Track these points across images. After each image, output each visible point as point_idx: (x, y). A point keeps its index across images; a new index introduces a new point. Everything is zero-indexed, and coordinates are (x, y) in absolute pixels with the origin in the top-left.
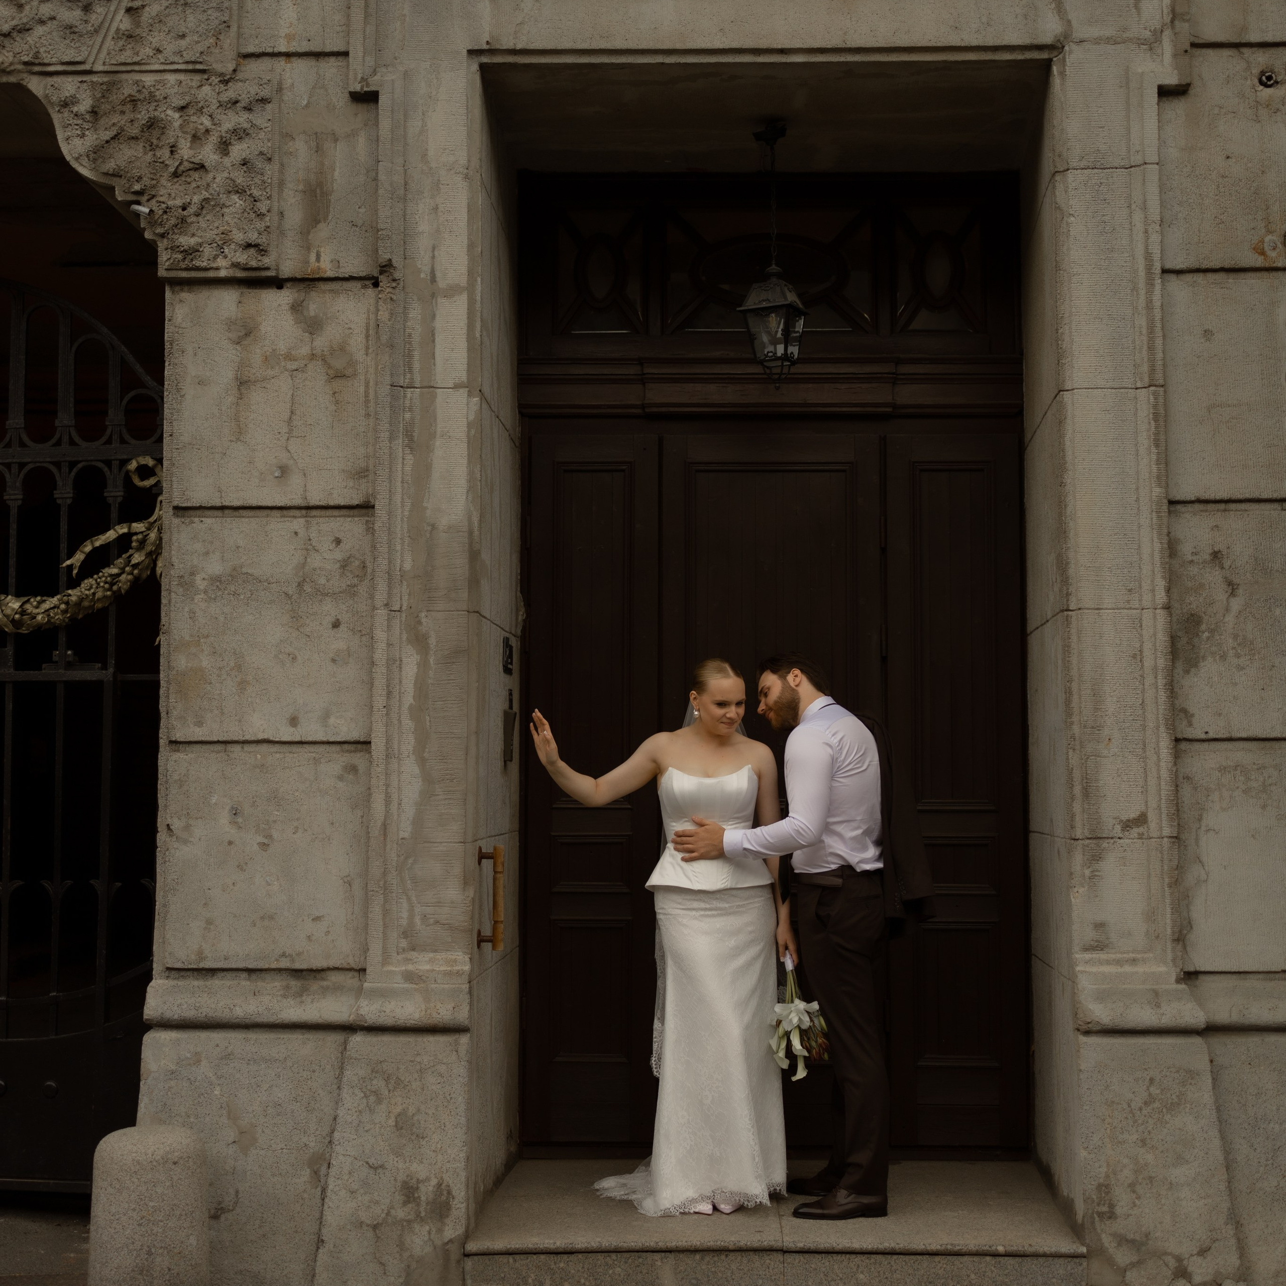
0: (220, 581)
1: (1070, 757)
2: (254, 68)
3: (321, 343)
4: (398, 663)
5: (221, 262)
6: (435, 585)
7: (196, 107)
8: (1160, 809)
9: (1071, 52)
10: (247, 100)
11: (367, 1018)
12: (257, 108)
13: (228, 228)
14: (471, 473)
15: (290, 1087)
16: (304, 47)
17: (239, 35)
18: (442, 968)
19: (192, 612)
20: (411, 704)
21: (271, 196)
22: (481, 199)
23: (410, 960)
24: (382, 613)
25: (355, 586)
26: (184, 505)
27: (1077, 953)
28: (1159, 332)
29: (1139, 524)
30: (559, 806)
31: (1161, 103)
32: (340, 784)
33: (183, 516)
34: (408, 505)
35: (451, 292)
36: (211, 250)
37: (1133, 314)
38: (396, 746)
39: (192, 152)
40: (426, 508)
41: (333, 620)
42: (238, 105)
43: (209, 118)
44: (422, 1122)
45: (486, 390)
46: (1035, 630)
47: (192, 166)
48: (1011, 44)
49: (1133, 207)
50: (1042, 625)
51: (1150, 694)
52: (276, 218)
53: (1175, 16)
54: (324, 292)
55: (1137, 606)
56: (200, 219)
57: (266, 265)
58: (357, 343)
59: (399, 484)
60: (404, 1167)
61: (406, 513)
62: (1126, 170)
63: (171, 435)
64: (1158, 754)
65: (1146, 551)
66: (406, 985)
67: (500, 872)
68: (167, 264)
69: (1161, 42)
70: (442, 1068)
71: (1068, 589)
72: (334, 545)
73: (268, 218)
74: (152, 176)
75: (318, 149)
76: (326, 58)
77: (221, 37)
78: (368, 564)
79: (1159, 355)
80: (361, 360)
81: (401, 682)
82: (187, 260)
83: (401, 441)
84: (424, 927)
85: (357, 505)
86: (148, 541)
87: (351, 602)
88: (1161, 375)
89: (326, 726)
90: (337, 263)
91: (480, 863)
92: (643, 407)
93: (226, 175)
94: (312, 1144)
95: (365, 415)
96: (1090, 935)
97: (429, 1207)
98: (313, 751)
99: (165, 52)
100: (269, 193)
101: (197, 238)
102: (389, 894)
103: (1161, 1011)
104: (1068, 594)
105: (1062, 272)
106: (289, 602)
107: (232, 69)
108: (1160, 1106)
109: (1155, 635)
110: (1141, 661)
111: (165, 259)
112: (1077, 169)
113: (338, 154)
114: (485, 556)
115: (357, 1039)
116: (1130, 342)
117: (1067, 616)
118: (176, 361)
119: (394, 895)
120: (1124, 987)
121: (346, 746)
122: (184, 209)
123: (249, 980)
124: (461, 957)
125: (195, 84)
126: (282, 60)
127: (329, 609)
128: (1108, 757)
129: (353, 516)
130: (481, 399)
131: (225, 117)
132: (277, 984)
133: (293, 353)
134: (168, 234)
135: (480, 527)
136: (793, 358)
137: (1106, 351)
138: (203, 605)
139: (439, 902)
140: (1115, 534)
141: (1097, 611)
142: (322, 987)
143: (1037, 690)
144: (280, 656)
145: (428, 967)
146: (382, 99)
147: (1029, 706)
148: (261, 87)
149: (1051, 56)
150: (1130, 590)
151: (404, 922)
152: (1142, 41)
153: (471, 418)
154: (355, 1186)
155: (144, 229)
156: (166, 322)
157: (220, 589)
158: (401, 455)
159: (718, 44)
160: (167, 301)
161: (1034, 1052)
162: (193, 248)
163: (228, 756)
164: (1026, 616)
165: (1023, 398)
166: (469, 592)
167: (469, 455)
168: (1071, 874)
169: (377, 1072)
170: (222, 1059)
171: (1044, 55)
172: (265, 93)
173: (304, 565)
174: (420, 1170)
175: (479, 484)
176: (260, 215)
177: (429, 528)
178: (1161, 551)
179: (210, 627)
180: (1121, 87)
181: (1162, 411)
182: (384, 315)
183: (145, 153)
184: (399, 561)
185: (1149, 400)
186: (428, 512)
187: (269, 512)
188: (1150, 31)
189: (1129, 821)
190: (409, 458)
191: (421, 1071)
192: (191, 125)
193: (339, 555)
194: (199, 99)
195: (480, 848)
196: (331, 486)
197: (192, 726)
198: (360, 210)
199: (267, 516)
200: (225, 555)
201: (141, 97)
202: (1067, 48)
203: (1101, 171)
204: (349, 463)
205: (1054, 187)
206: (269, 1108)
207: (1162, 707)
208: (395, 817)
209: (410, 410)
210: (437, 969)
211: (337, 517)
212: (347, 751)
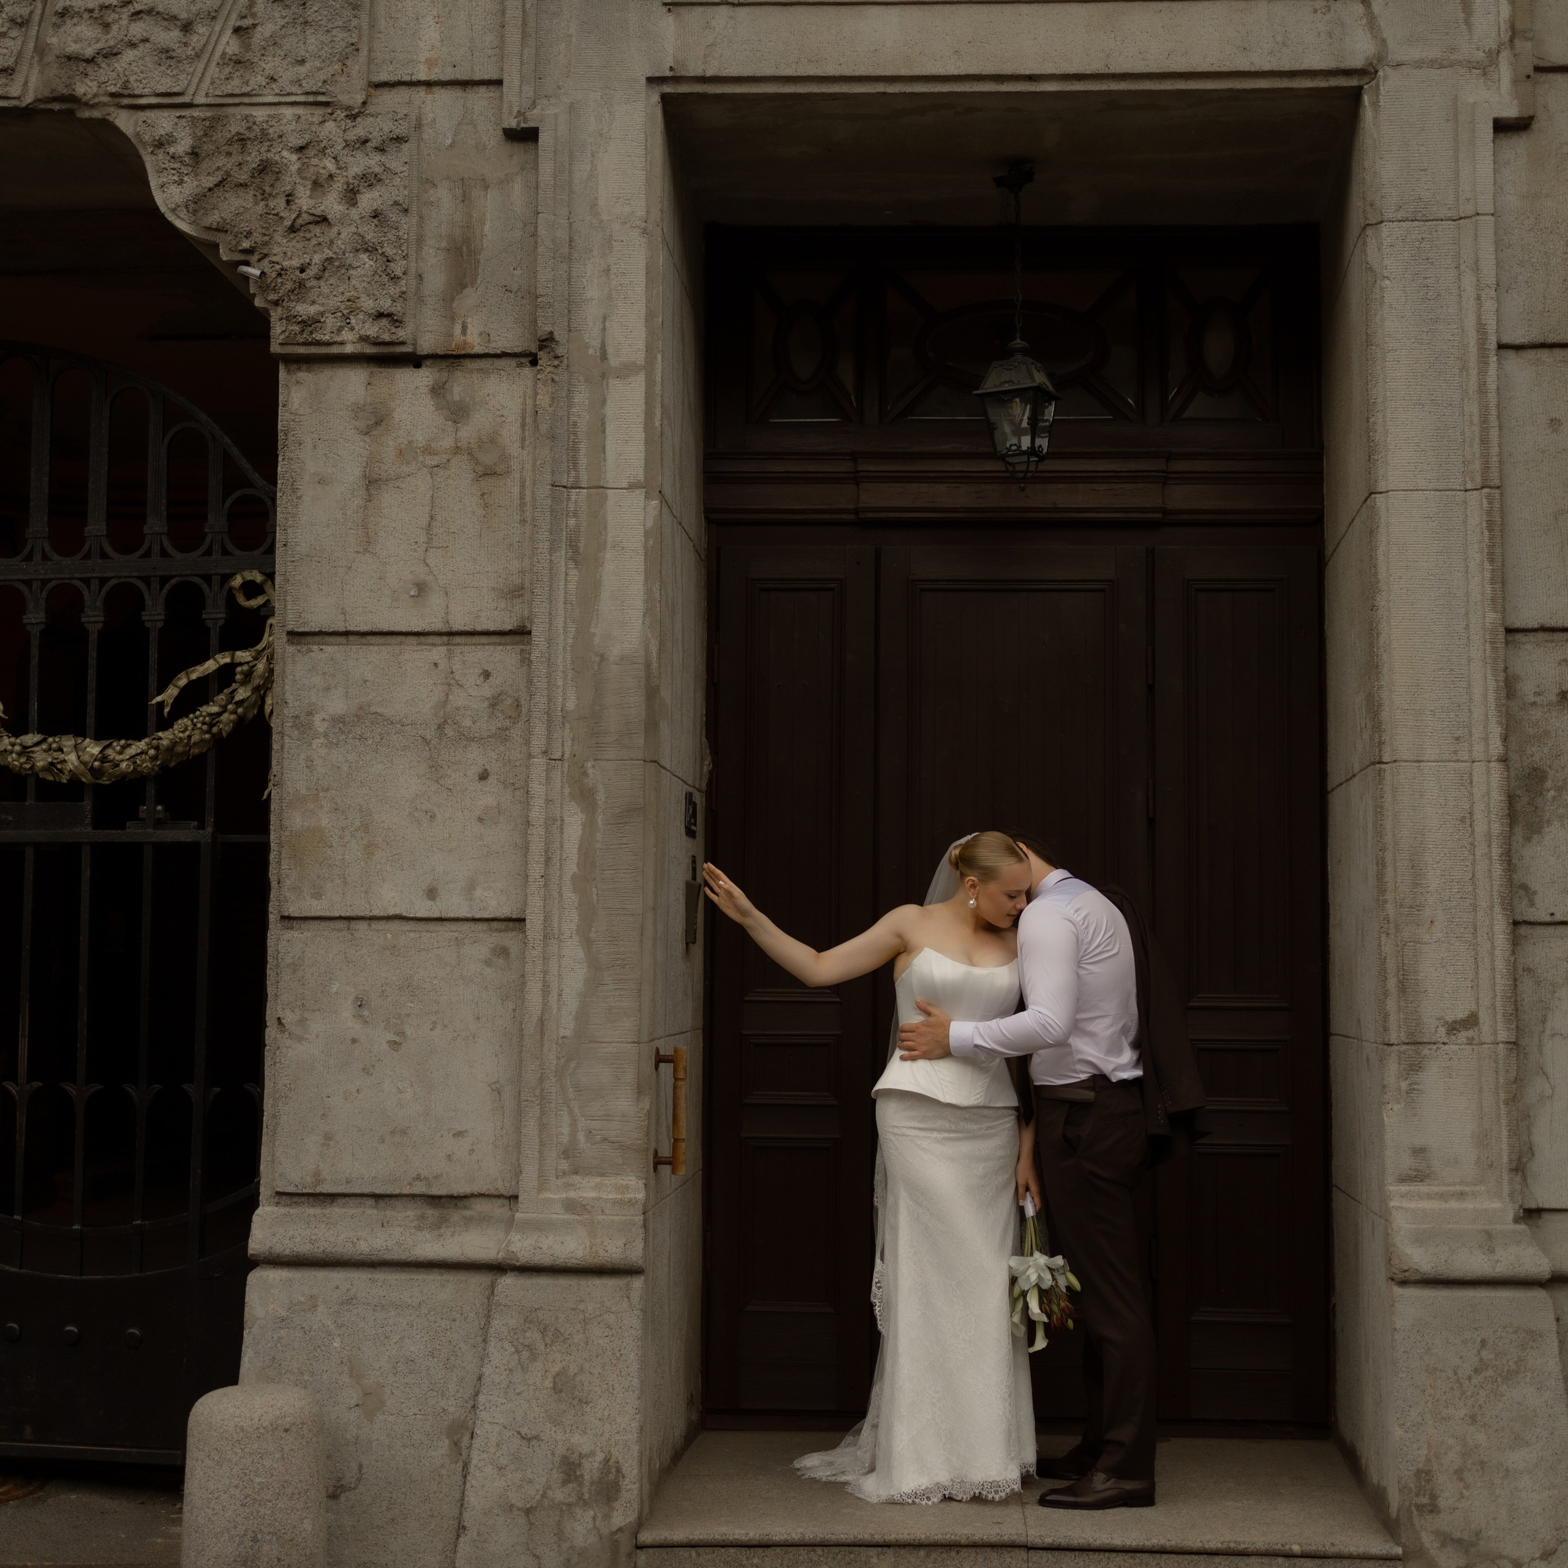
0: (344, 723)
1: (1383, 943)
2: (389, 100)
3: (467, 433)
4: (559, 823)
5: (347, 335)
6: (604, 728)
7: (317, 148)
8: (1495, 1008)
9: (1385, 78)
10: (380, 139)
11: (519, 1255)
12: (391, 148)
13: (355, 294)
14: (648, 592)
15: (425, 1339)
16: (448, 75)
17: (370, 60)
18: (611, 1196)
19: (309, 760)
20: (575, 874)
21: (407, 255)
22: (662, 259)
23: (572, 1185)
24: (539, 762)
25: (507, 729)
26: (300, 630)
27: (1391, 1184)
28: (1493, 421)
29: (1469, 657)
30: (752, 999)
31: (1497, 141)
32: (488, 971)
33: (299, 644)
34: (572, 629)
35: (626, 371)
36: (334, 320)
37: (1462, 399)
38: (556, 925)
39: (312, 202)
40: (594, 635)
41: (481, 770)
42: (368, 144)
43: (334, 161)
44: (586, 1384)
45: (667, 491)
46: (1338, 786)
47: (312, 218)
48: (1312, 68)
49: (1463, 267)
50: (1347, 780)
51: (1482, 867)
52: (413, 282)
53: (1515, 33)
54: (471, 371)
55: (1466, 758)
56: (322, 283)
57: (401, 339)
58: (510, 434)
59: (561, 605)
60: (564, 1438)
61: (570, 641)
62: (1454, 223)
63: (285, 545)
64: (1491, 940)
65: (1477, 690)
66: (566, 1217)
67: (681, 1079)
68: (282, 337)
69: (1497, 65)
70: (611, 1318)
71: (1381, 737)
72: (482, 679)
73: (404, 281)
74: (264, 231)
75: (465, 198)
76: (475, 88)
77: (349, 62)
78: (523, 702)
79: (1495, 450)
80: (516, 455)
81: (562, 846)
82: (305, 333)
83: (563, 552)
84: (589, 1145)
85: (510, 630)
86: (255, 674)
87: (502, 749)
88: (1496, 474)
89: (471, 900)
90: (487, 336)
91: (657, 1068)
92: (856, 511)
93: (354, 229)
94: (452, 1409)
95: (521, 521)
96: (1407, 1162)
97: (593, 1488)
98: (455, 929)
99: (280, 80)
100: (405, 252)
101: (317, 306)
102: (547, 1105)
103: (1496, 1258)
104: (1381, 743)
105: (1374, 348)
106: (427, 748)
107: (361, 101)
108: (1493, 1374)
109: (1488, 793)
110: (1471, 825)
111: (279, 331)
112: (1393, 222)
113: (489, 203)
114: (665, 694)
115: (507, 1282)
116: (1458, 433)
117: (1380, 770)
118: (292, 455)
119: (553, 1105)
120: (1449, 1226)
121: (495, 925)
122: (302, 271)
123: (376, 1207)
124: (634, 1183)
125: (316, 119)
126: (422, 91)
127: (476, 757)
128: (1430, 943)
129: (505, 644)
130: (661, 502)
131: (352, 159)
132: (410, 1213)
133: (433, 445)
134: (283, 301)
135: (659, 659)
136: (1041, 452)
137: (1428, 444)
138: (323, 752)
139: (607, 1116)
140: (1439, 670)
141: (1416, 764)
142: (465, 1217)
143: (1340, 861)
144: (416, 814)
145: (593, 1194)
146: (543, 137)
147: (1330, 881)
148: (396, 123)
149: (1362, 83)
150: (1457, 739)
151: (565, 1139)
152: (1474, 64)
153: (650, 524)
154: (503, 1461)
155: (254, 295)
156: (280, 408)
157: (343, 732)
158: (564, 570)
159: (952, 70)
160: (281, 383)
161: (1334, 1305)
162: (313, 318)
163: (352, 935)
164: (1326, 769)
165: (1323, 502)
166: (646, 737)
167: (646, 570)
168: (1384, 1087)
169: (531, 1322)
170: (342, 1304)
171: (1353, 82)
172: (401, 130)
173: (445, 703)
174: (583, 1442)
175: (658, 605)
176: (395, 279)
177: (597, 659)
178: (1497, 690)
179: (331, 778)
180: (1448, 120)
181: (1498, 519)
182: (543, 400)
183: (256, 203)
184: (560, 700)
185: (1481, 505)
186: (596, 640)
187: (402, 638)
188: (1484, 51)
189: (1455, 1022)
190: (574, 572)
191: (584, 1321)
192: (312, 169)
193: (487, 691)
194: (321, 138)
195: (658, 1050)
196: (479, 608)
197: (308, 898)
198: (515, 272)
199: (401, 644)
200: (350, 690)
201: (252, 136)
202: (1381, 73)
203: (1422, 223)
204: (500, 580)
205: (1365, 244)
206: (399, 1364)
207: (1497, 884)
208: (555, 1011)
209: (575, 515)
210: (605, 1197)
211: (485, 644)
212: (497, 930)
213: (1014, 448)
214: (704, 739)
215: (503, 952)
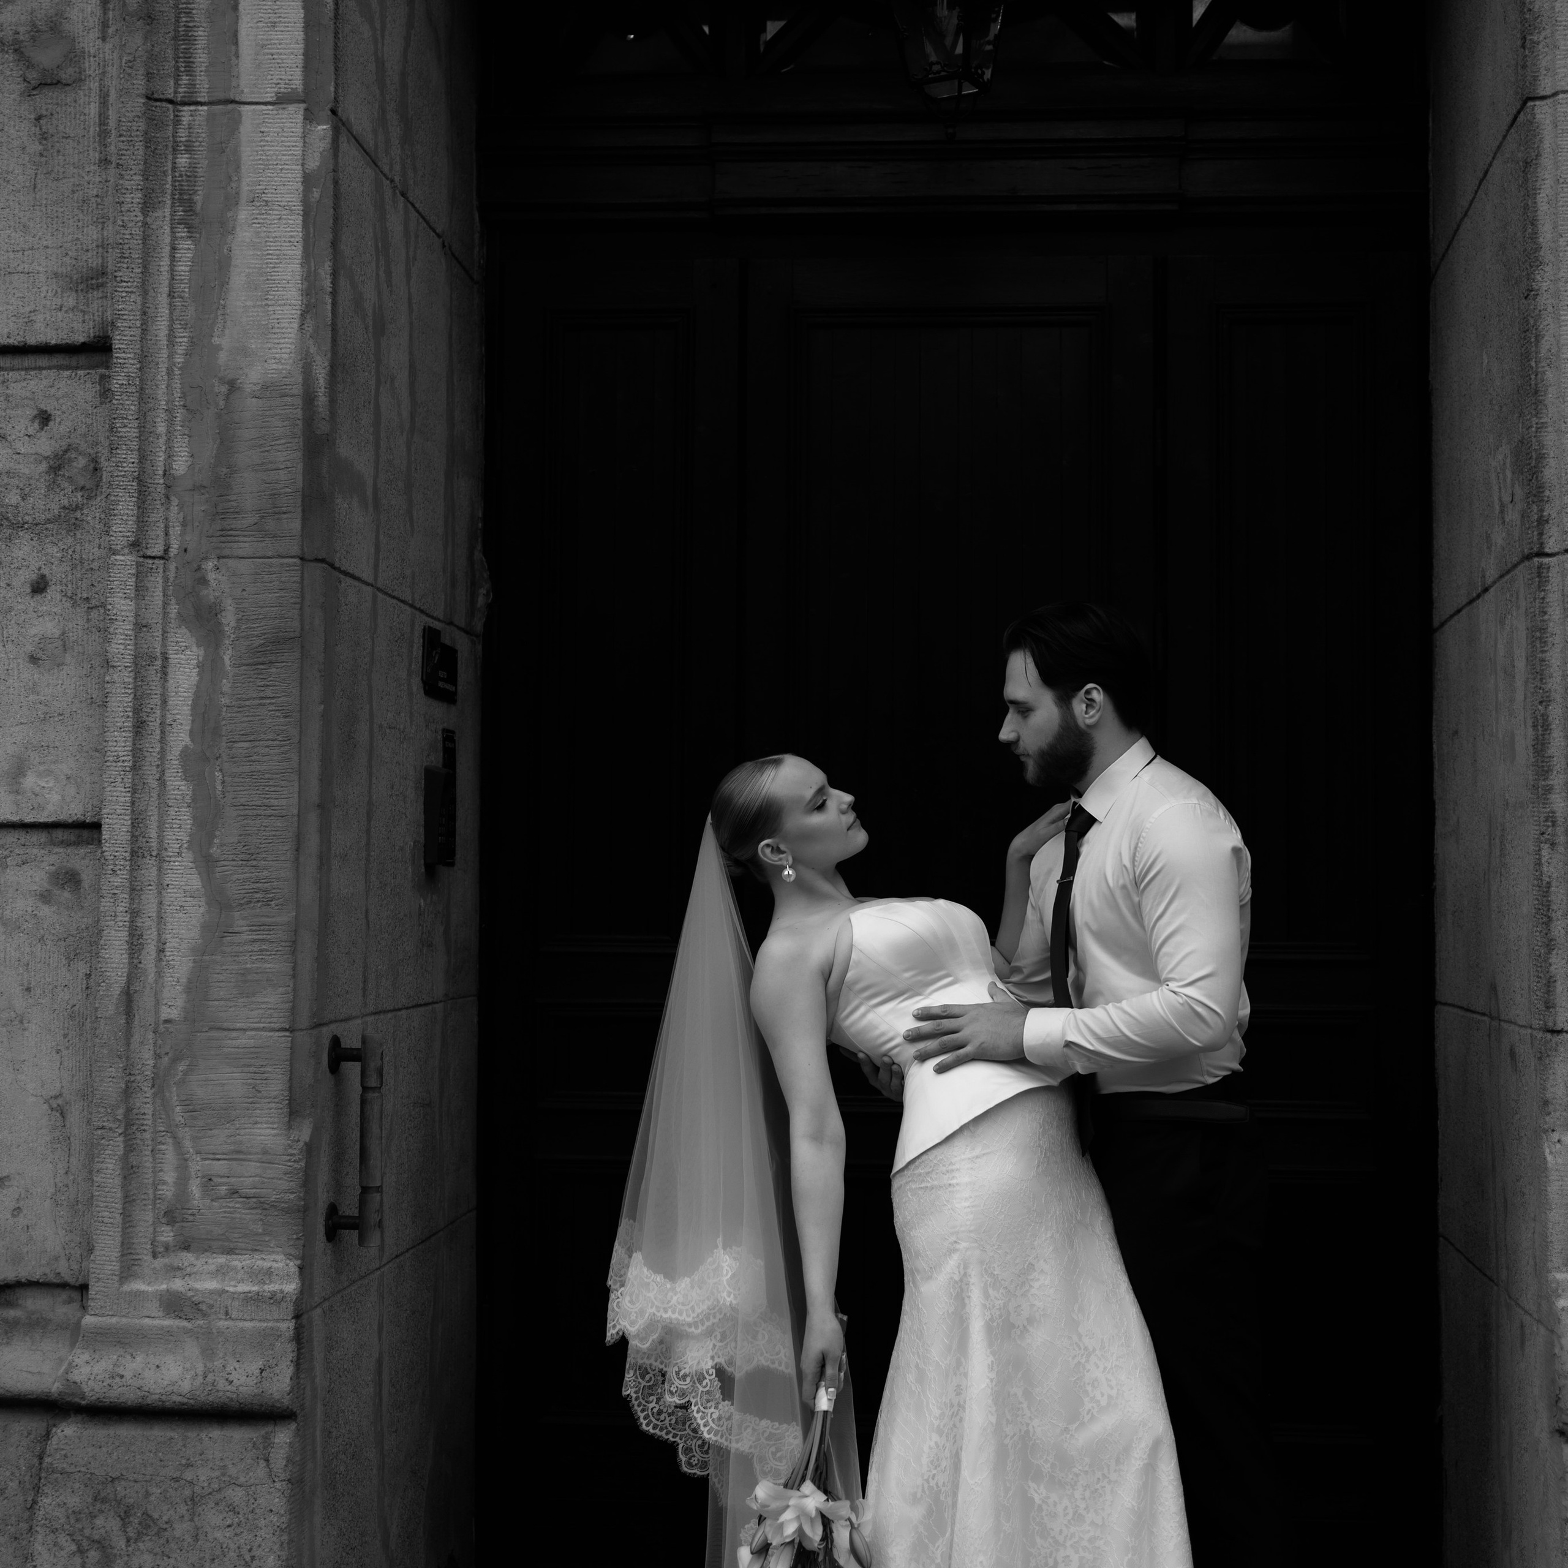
1: (1544, 860)
4: (159, 663)
6: (234, 504)
11: (87, 1388)
14: (310, 278)
18: (242, 1288)
20: (186, 747)
23: (179, 1269)
24: (126, 560)
25: (77, 508)
27: (1558, 1269)
32: (45, 911)
34: (182, 340)
38: (153, 834)
40: (219, 348)
41: (34, 577)
46: (1451, 616)
50: (1472, 601)
58: (83, 17)
59: (163, 299)
61: (179, 359)
66: (167, 1322)
67: (373, 1089)
70: (236, 1495)
71: (1542, 510)
72: (36, 425)
78: (104, 463)
80: (92, 51)
81: (164, 702)
83: (167, 211)
84: (207, 1202)
85: (84, 344)
87: (70, 540)
89: (17, 792)
91: (334, 1067)
92: (711, 206)
95: (100, 161)
102: (138, 1135)
104: (1542, 521)
114: (356, 455)
115: (67, 1431)
117: (1539, 568)
119: (147, 1135)
121: (59, 834)
124: (280, 1265)
127: (27, 556)
129: (77, 368)
130: (336, 128)
135: (330, 389)
136: (981, 77)
139: (238, 1152)
142: (5, 1321)
145: (212, 1285)
147: (1436, 766)
151: (168, 1191)
153: (313, 163)
158: (168, 240)
166: (304, 520)
167: (306, 240)
168: (1546, 1103)
169: (104, 1501)
175: (329, 300)
177: (224, 389)
184: (162, 457)
186: (222, 357)
190: (186, 246)
191: (192, 1499)
193: (45, 445)
195: (336, 1041)
196: (32, 307)
204: (67, 260)
208: (151, 977)
209: (189, 149)
210: (232, 1289)
211: (44, 369)
212: (62, 842)
213: (936, 68)
214: (478, 555)
215: (70, 879)
